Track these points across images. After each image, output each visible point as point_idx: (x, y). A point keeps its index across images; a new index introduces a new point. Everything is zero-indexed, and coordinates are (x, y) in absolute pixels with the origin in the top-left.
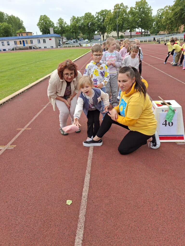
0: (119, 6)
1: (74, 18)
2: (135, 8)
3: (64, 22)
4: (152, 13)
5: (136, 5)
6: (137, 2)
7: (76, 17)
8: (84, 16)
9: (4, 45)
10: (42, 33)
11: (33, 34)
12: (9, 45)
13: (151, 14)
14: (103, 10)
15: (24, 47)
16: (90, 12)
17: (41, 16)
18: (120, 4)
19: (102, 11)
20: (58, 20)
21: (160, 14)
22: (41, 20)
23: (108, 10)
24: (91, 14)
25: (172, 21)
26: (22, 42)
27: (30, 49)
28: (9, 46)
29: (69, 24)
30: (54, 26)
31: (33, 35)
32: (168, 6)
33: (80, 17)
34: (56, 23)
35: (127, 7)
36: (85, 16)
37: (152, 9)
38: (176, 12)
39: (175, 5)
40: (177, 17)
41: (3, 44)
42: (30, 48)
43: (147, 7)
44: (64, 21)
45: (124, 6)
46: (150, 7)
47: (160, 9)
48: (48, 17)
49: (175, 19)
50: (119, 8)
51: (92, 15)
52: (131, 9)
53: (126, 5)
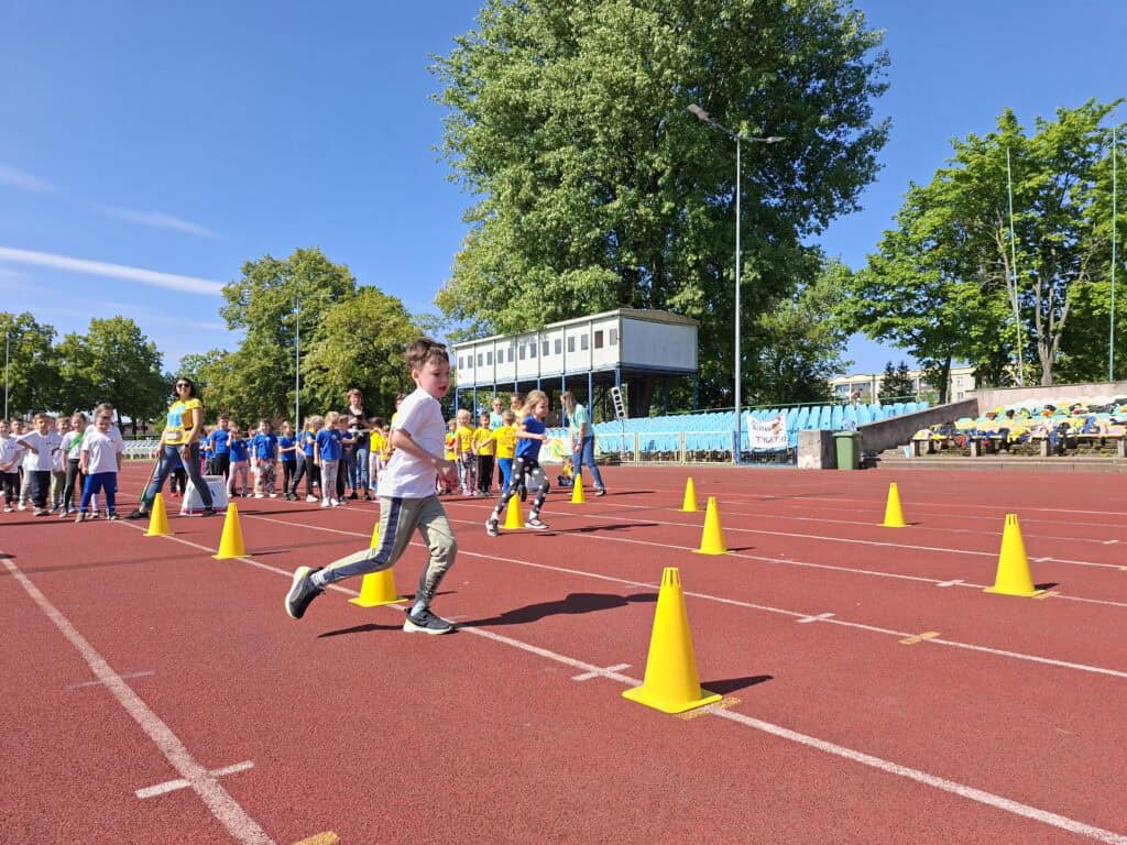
0: (15, 321)
2: (86, 340)
4: (159, 363)
5: (91, 329)
6: (98, 319)
13: (157, 368)
18: (17, 317)
21: (194, 372)
25: (240, 398)
32: (222, 352)
35: (49, 332)
37: (158, 350)
38: (251, 374)
39: (240, 354)
40: (251, 388)
43: (141, 344)
45: (36, 326)
46: (154, 344)
47: (192, 357)
49: (249, 394)
50: (16, 330)
52: (72, 340)
53: (46, 324)
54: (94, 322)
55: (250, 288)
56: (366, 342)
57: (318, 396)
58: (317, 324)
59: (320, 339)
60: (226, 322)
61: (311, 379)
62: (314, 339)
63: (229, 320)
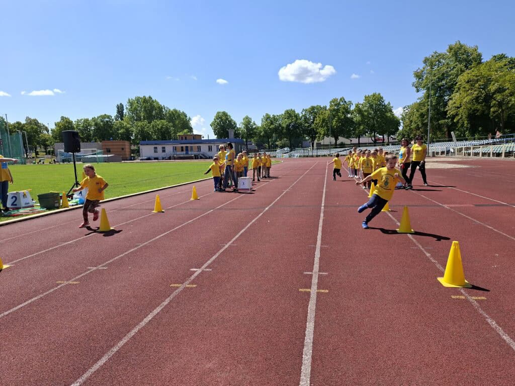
0: (338, 101)
1: (267, 117)
2: (362, 105)
3: (252, 122)
4: (392, 112)
6: (367, 96)
7: (271, 116)
8: (283, 113)
9: (157, 152)
10: (216, 136)
11: (203, 137)
12: (164, 151)
13: (391, 114)
14: (314, 105)
15: (186, 156)
16: (293, 109)
17: (218, 113)
18: (339, 99)
19: (313, 108)
20: (244, 120)
22: (217, 118)
23: (322, 106)
24: (294, 111)
25: (418, 125)
26: (184, 149)
27: (195, 159)
28: (164, 153)
29: (260, 125)
31: (202, 139)
33: (277, 116)
34: (239, 124)
36: (285, 113)
37: (391, 105)
39: (420, 104)
41: (155, 150)
42: (196, 157)
43: (384, 104)
44: (253, 120)
45: (345, 102)
46: (389, 103)
48: (228, 114)
49: (423, 124)
50: (339, 104)
51: (296, 113)
52: (357, 106)
55: (427, 70)
56: (481, 90)
57: (455, 121)
58: (457, 83)
60: (415, 89)
61: (451, 113)
62: (455, 91)
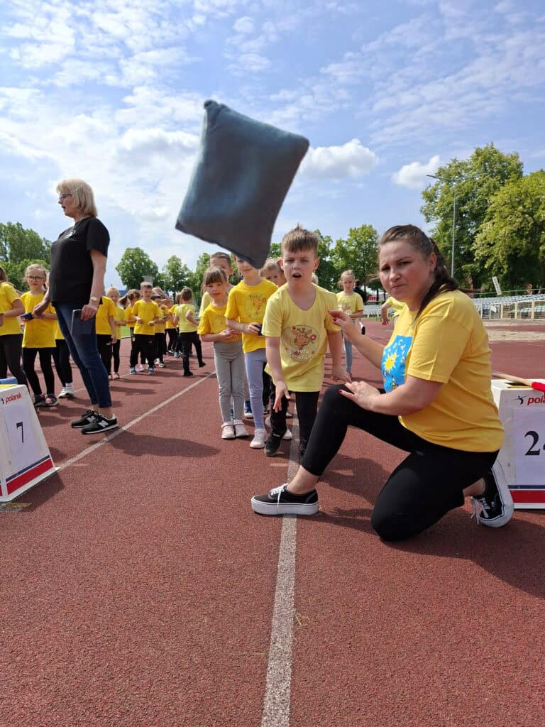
2: (347, 242)
3: (183, 266)
6: (353, 229)
10: (126, 286)
20: (169, 261)
22: (126, 258)
29: (194, 271)
30: (157, 272)
34: (163, 269)
44: (183, 263)
48: (145, 252)
52: (339, 243)
53: (327, 235)
54: (351, 230)
55: (442, 188)
56: (527, 216)
57: (486, 267)
58: (486, 208)
59: (490, 219)
60: (424, 217)
61: (479, 254)
62: (485, 220)
63: (426, 215)
